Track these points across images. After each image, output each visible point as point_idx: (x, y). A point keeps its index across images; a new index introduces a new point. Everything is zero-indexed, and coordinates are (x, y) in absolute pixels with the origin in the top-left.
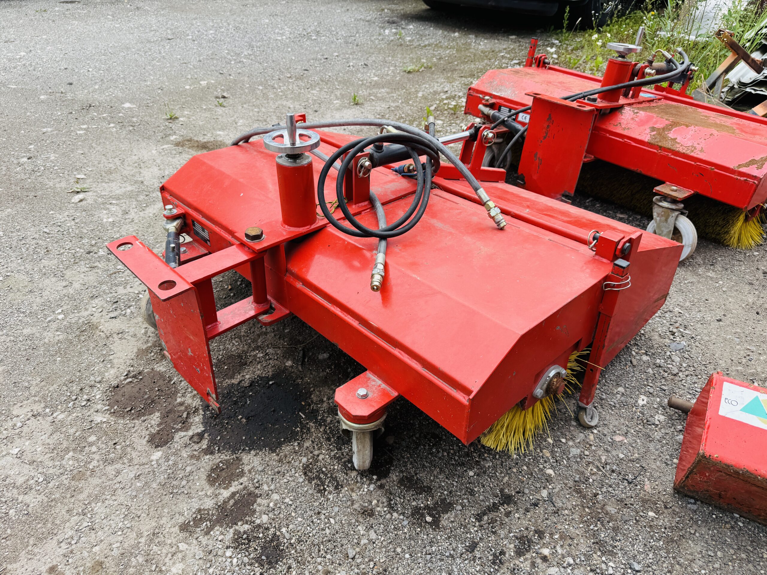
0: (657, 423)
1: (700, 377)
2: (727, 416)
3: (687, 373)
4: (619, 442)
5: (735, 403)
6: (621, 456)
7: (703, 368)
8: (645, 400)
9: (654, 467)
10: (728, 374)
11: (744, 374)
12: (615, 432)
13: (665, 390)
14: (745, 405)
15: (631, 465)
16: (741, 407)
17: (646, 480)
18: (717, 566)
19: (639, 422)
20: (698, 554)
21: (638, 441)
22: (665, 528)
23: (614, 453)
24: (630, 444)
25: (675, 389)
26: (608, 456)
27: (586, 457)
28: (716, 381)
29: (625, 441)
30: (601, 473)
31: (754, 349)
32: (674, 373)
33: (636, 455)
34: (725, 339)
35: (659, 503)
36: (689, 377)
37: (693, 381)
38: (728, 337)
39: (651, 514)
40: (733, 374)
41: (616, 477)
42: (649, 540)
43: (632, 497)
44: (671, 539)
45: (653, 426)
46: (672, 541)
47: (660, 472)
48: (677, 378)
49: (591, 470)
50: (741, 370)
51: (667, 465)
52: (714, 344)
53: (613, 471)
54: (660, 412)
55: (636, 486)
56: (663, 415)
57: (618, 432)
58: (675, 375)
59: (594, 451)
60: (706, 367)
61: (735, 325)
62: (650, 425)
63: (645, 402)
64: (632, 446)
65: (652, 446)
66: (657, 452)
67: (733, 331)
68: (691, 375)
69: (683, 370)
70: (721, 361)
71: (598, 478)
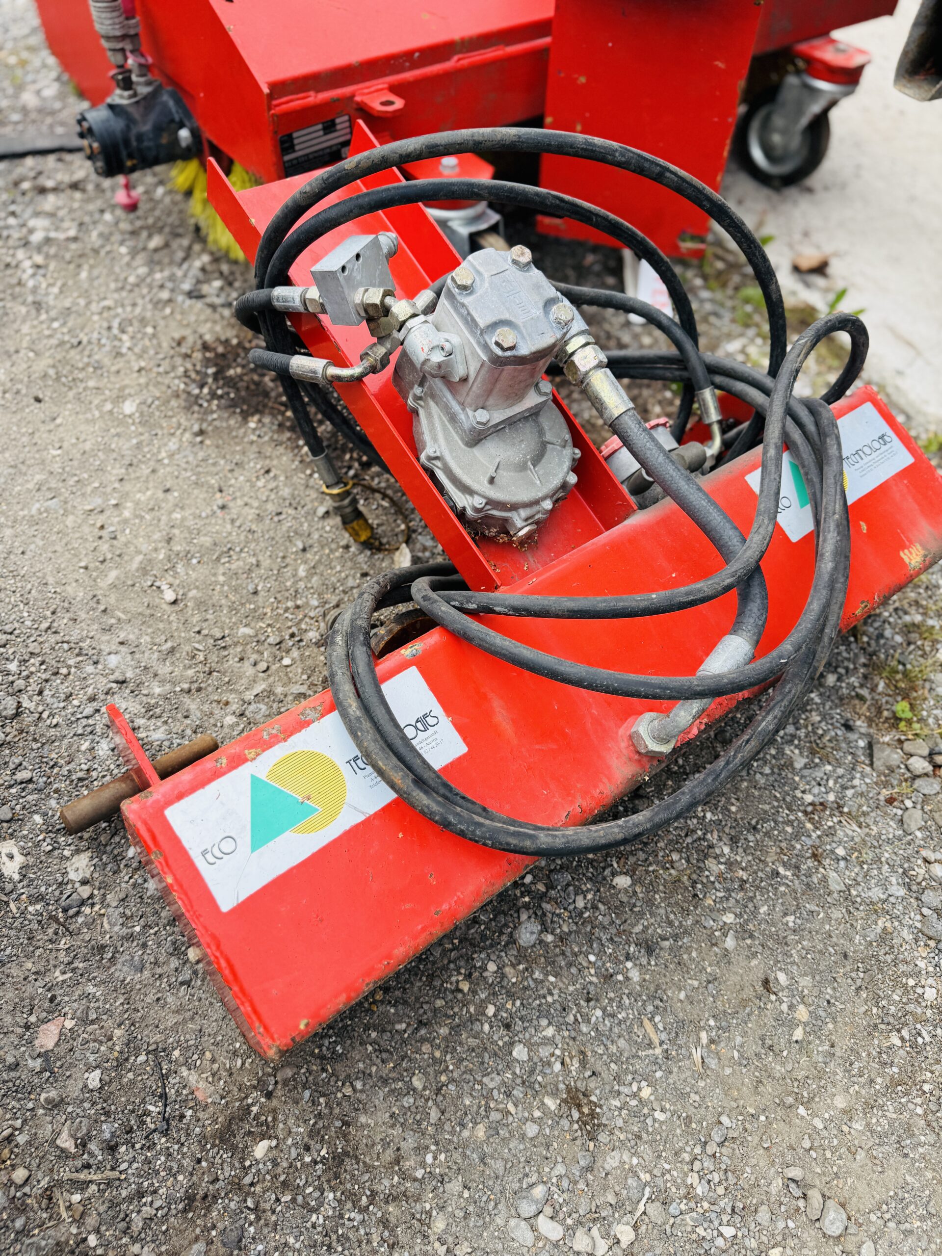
0: (85, 892)
1: (64, 671)
2: (243, 897)
3: (34, 687)
4: (57, 1044)
5: (228, 846)
6: (94, 1079)
7: (53, 639)
8: (15, 851)
9: (172, 1020)
10: (105, 611)
11: (130, 582)
12: (27, 1027)
13: (30, 781)
14: (249, 827)
15: (130, 1075)
16: (245, 839)
17: (184, 1072)
18: (434, 1115)
19: (50, 931)
20: (393, 1126)
21: (91, 989)
22: (307, 1148)
23: (74, 1089)
24: (85, 1021)
25: (45, 752)
26: (71, 1117)
27: (27, 1189)
28: (145, 823)
29: (69, 1024)
30: (93, 1188)
31: (97, 502)
32: (11, 712)
33: (118, 1033)
34: (34, 522)
35: (250, 1101)
36: (46, 693)
37: (63, 696)
38: (34, 511)
39: (261, 1149)
40: (112, 600)
41: (132, 1154)
42: (309, 1225)
43: (199, 1161)
44: (334, 1158)
45: (87, 910)
46: (338, 1159)
47: (192, 1018)
48: (27, 719)
49: (69, 1208)
50: (118, 578)
51: (187, 983)
52: (23, 553)
53: (112, 1148)
54: (67, 853)
55: (182, 1116)
56: (78, 851)
57: (33, 1019)
58: (17, 715)
59: (29, 1143)
60: (55, 632)
61: (24, 468)
62: (78, 913)
63: (19, 859)
64: (92, 1022)
65: (122, 971)
66: (147, 973)
67: (30, 486)
68: (47, 681)
69: (20, 683)
70: (69, 589)
71: (102, 1209)
